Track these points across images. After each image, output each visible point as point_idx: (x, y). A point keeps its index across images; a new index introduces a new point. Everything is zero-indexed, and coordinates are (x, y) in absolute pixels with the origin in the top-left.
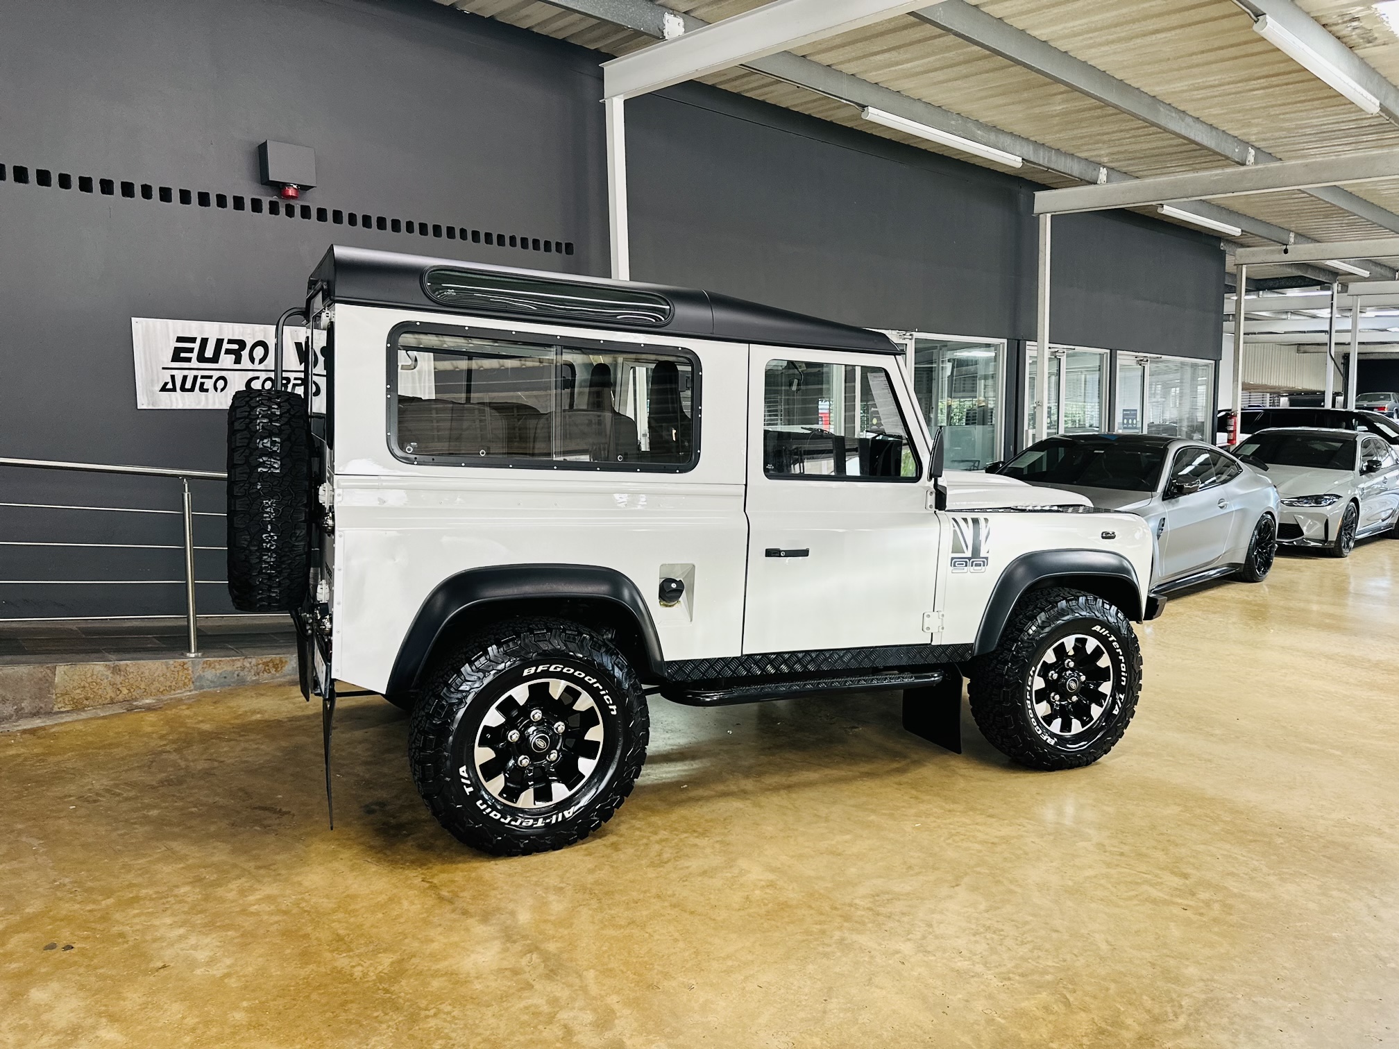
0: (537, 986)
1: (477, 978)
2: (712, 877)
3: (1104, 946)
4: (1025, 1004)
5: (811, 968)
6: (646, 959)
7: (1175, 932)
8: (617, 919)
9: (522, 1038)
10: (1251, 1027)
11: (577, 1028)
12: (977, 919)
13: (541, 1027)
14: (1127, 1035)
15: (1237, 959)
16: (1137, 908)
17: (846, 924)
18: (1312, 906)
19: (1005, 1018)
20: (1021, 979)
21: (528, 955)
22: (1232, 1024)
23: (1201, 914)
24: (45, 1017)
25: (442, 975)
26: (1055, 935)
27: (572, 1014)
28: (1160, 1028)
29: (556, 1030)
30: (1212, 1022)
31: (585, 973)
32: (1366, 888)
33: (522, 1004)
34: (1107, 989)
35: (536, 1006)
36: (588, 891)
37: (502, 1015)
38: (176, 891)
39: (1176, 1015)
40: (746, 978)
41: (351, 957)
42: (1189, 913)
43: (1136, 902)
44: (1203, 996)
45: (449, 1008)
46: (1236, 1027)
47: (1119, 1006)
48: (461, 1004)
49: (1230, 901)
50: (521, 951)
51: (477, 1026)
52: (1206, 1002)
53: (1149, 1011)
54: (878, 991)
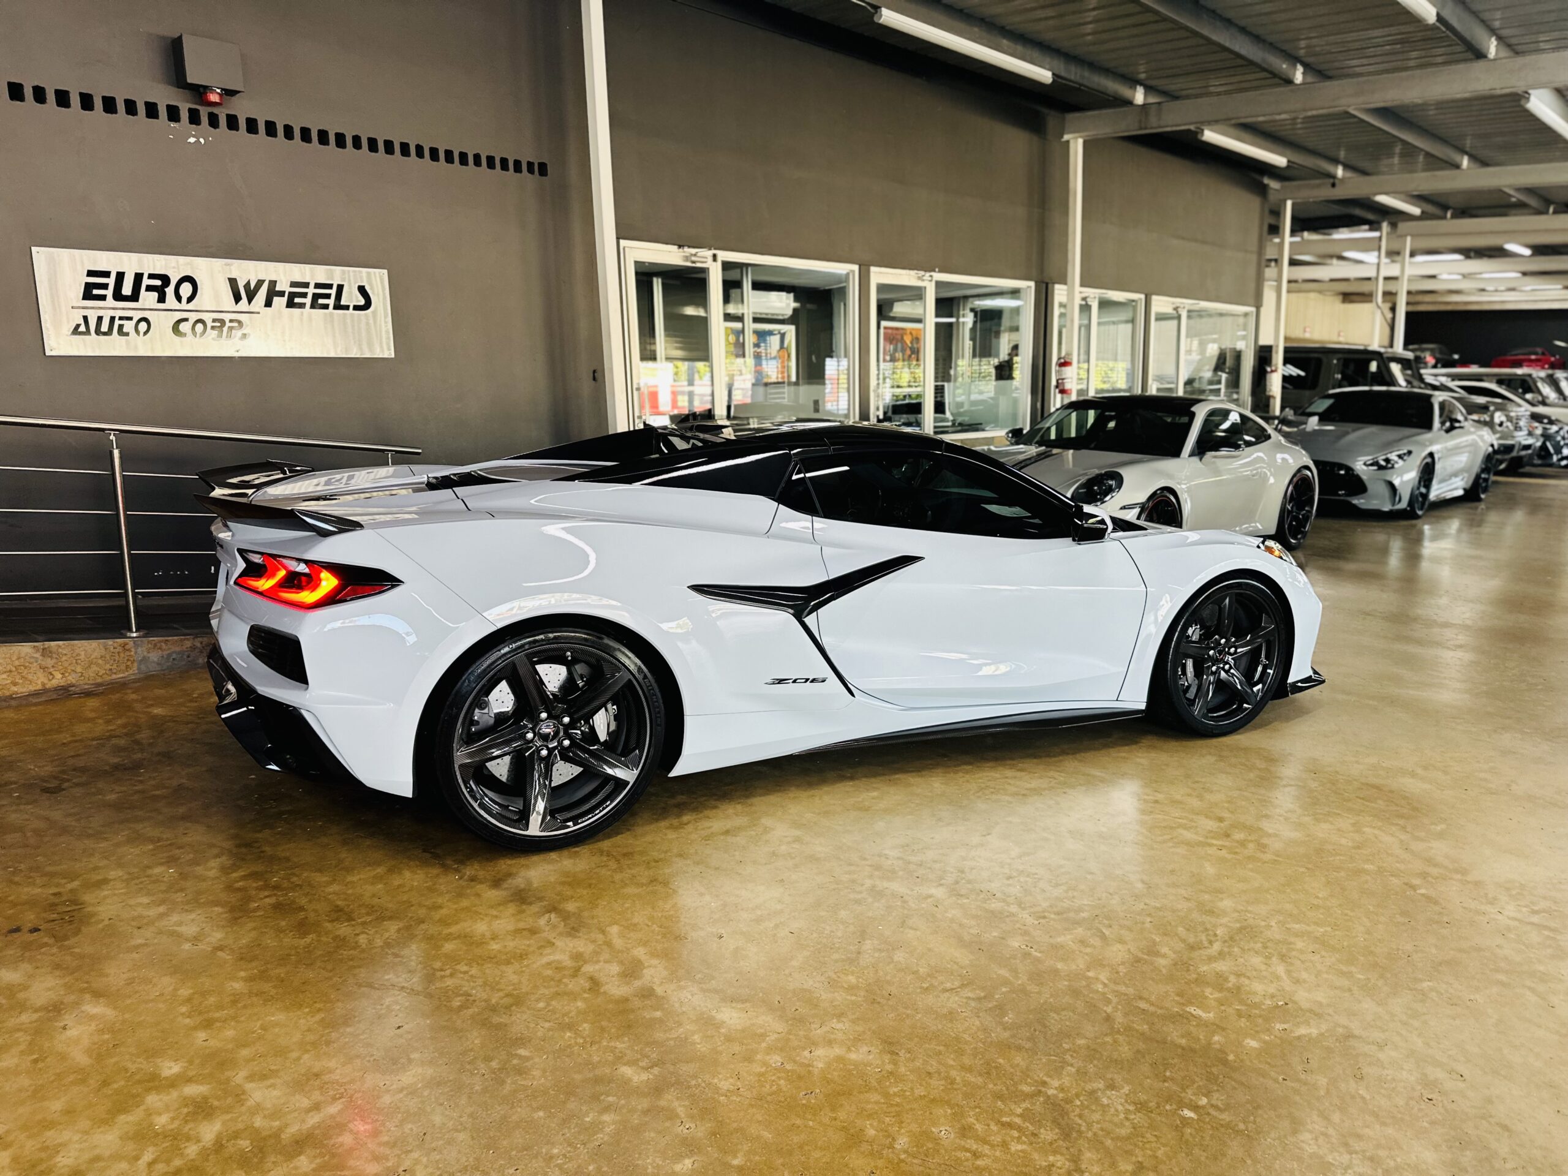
0: (559, 943)
1: (493, 939)
2: (735, 836)
3: (1140, 885)
4: (1059, 940)
5: (843, 914)
6: (672, 913)
7: (1210, 869)
8: (638, 878)
9: (547, 992)
10: (1284, 951)
11: (603, 979)
12: (1010, 864)
13: (565, 980)
14: (1162, 962)
15: (1271, 892)
16: (1171, 850)
17: (877, 873)
18: (1344, 841)
19: (1040, 952)
20: (1056, 917)
21: (547, 916)
22: (1266, 948)
23: (1236, 853)
24: (21, 996)
25: (455, 939)
26: (1089, 877)
27: (597, 967)
28: (1195, 954)
29: (582, 982)
30: (1246, 948)
31: (608, 929)
32: (1397, 824)
33: (545, 960)
34: (1143, 923)
35: (559, 962)
36: (605, 853)
37: (522, 972)
38: (149, 872)
39: (1211, 942)
40: (777, 926)
41: (353, 926)
42: (1224, 852)
43: (1171, 845)
44: (1238, 925)
45: (465, 968)
46: (1269, 950)
47: (1154, 937)
48: (478, 964)
49: (1265, 841)
50: (538, 912)
51: (498, 983)
52: (1241, 930)
53: (1183, 941)
54: (912, 932)
